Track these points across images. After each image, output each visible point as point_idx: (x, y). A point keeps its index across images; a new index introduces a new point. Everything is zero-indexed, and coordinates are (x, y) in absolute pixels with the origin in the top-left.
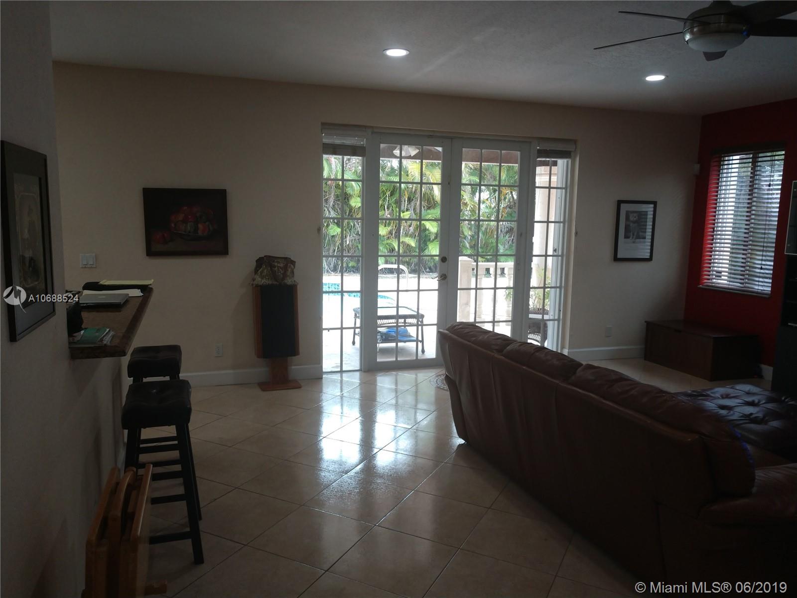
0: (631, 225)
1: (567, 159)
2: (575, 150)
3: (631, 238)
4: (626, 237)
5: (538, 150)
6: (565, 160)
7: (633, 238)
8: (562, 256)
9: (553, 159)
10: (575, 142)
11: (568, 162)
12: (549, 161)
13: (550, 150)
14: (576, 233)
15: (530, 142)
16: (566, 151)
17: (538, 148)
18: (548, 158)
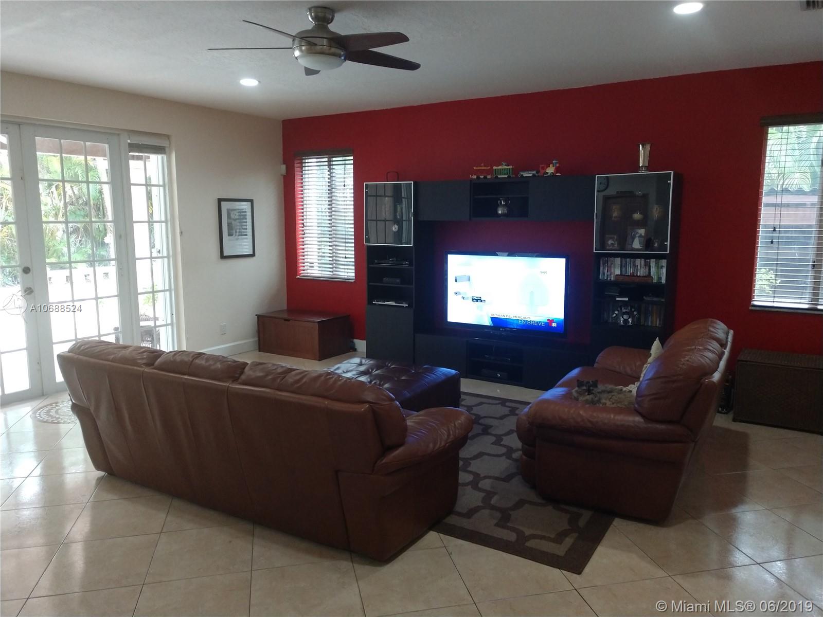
0: (233, 222)
1: (163, 155)
2: (169, 147)
3: (234, 235)
4: (230, 234)
5: (129, 143)
6: (160, 156)
7: (236, 235)
8: (168, 257)
9: (146, 155)
10: (168, 137)
11: (162, 158)
12: (142, 156)
13: (142, 144)
14: (181, 233)
15: (119, 134)
16: (160, 146)
17: (129, 141)
18: (141, 152)
